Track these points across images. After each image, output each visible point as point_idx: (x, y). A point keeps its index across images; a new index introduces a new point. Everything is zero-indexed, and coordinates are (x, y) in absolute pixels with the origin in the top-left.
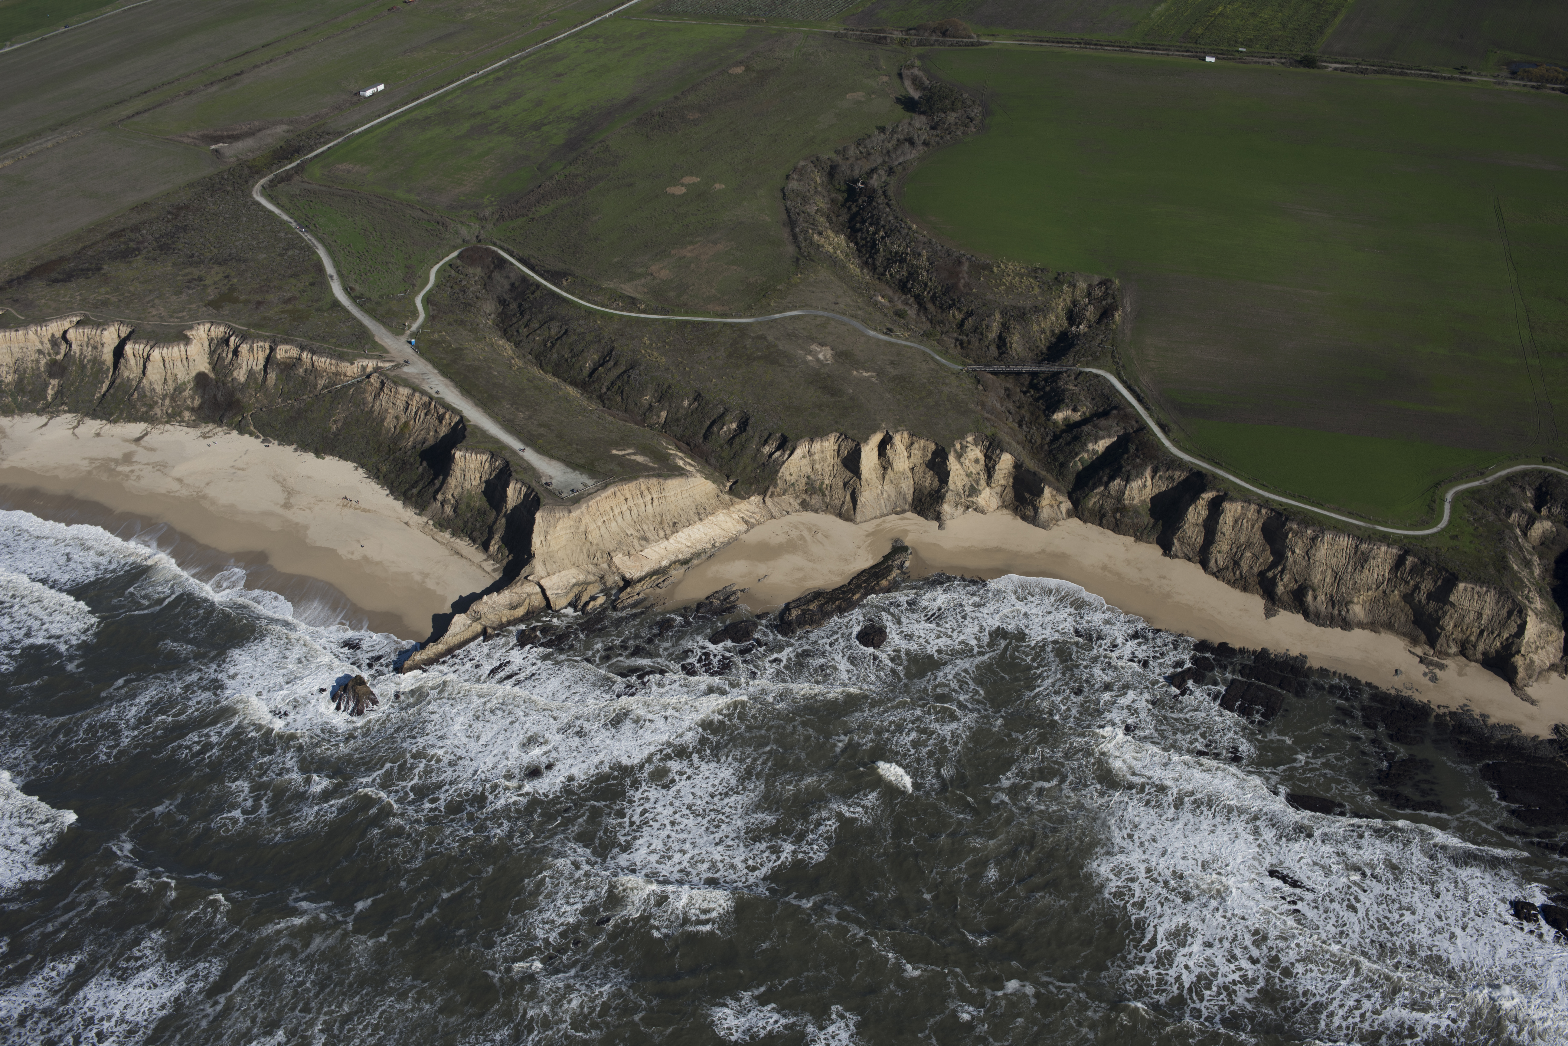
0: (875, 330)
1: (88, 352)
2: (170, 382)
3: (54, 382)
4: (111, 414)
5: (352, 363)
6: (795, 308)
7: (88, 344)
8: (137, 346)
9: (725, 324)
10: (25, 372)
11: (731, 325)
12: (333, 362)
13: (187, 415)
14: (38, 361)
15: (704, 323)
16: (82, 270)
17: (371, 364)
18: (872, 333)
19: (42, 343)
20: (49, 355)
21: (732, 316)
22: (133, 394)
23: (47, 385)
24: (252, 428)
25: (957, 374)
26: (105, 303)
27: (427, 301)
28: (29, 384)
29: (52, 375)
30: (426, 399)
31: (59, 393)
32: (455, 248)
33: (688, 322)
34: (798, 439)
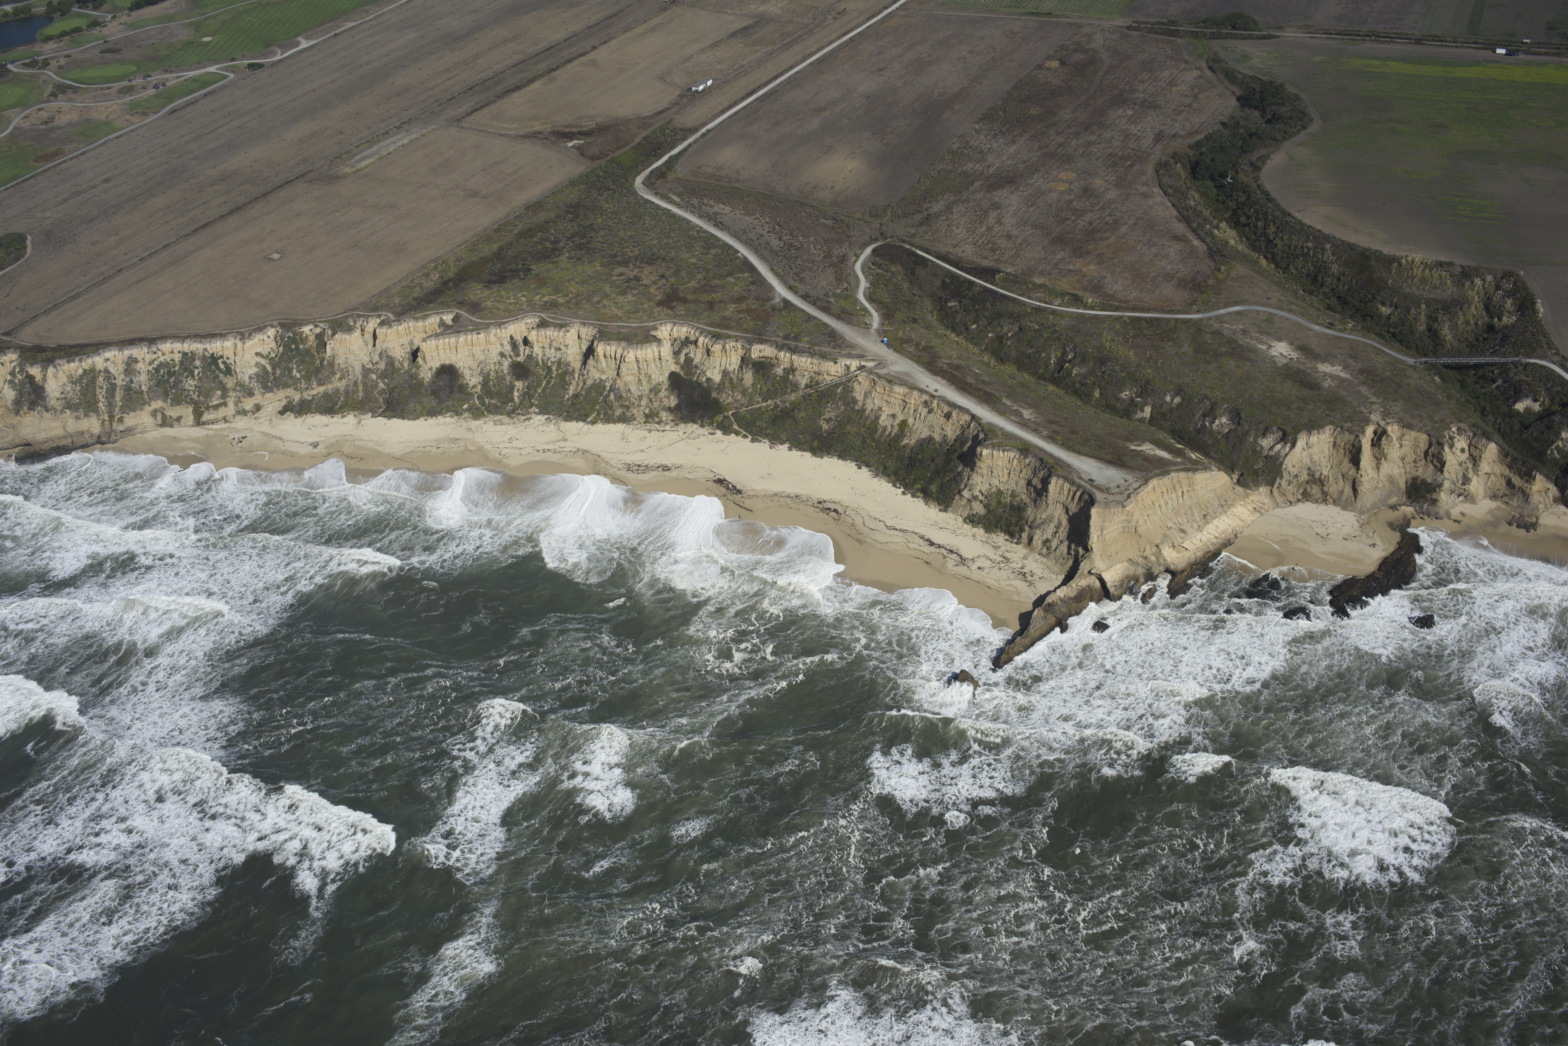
0: (1318, 324)
1: (552, 354)
2: (644, 382)
3: (519, 385)
4: (587, 416)
5: (836, 363)
6: (1235, 304)
7: (550, 346)
8: (608, 348)
9: (1177, 320)
10: (489, 374)
11: (1184, 321)
12: (815, 361)
13: (664, 415)
14: (500, 364)
15: (1156, 319)
16: (512, 271)
17: (854, 364)
18: (1317, 328)
19: (502, 345)
20: (511, 357)
21: (1179, 312)
22: (608, 395)
23: (512, 387)
24: (736, 427)
25: (1414, 367)
26: (554, 305)
27: (871, 299)
28: (494, 386)
29: (518, 378)
30: (925, 397)
31: (527, 395)
32: (865, 245)
33: (1140, 318)
34: (1297, 431)
